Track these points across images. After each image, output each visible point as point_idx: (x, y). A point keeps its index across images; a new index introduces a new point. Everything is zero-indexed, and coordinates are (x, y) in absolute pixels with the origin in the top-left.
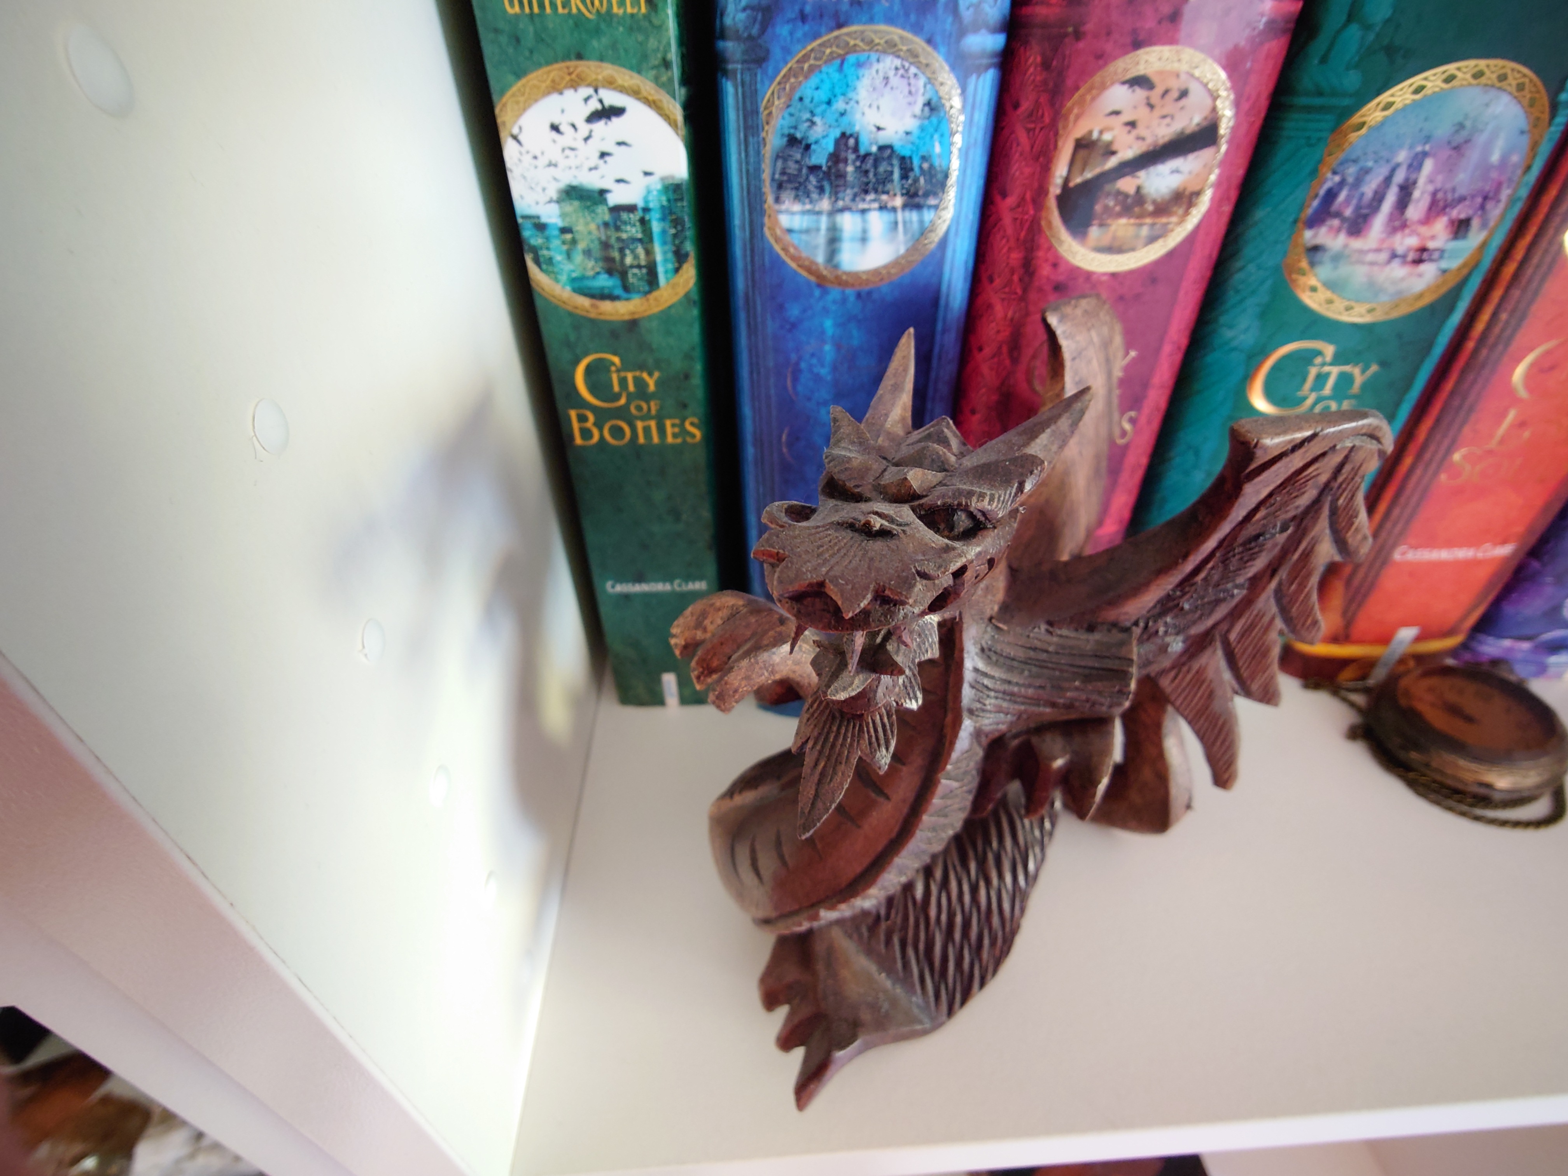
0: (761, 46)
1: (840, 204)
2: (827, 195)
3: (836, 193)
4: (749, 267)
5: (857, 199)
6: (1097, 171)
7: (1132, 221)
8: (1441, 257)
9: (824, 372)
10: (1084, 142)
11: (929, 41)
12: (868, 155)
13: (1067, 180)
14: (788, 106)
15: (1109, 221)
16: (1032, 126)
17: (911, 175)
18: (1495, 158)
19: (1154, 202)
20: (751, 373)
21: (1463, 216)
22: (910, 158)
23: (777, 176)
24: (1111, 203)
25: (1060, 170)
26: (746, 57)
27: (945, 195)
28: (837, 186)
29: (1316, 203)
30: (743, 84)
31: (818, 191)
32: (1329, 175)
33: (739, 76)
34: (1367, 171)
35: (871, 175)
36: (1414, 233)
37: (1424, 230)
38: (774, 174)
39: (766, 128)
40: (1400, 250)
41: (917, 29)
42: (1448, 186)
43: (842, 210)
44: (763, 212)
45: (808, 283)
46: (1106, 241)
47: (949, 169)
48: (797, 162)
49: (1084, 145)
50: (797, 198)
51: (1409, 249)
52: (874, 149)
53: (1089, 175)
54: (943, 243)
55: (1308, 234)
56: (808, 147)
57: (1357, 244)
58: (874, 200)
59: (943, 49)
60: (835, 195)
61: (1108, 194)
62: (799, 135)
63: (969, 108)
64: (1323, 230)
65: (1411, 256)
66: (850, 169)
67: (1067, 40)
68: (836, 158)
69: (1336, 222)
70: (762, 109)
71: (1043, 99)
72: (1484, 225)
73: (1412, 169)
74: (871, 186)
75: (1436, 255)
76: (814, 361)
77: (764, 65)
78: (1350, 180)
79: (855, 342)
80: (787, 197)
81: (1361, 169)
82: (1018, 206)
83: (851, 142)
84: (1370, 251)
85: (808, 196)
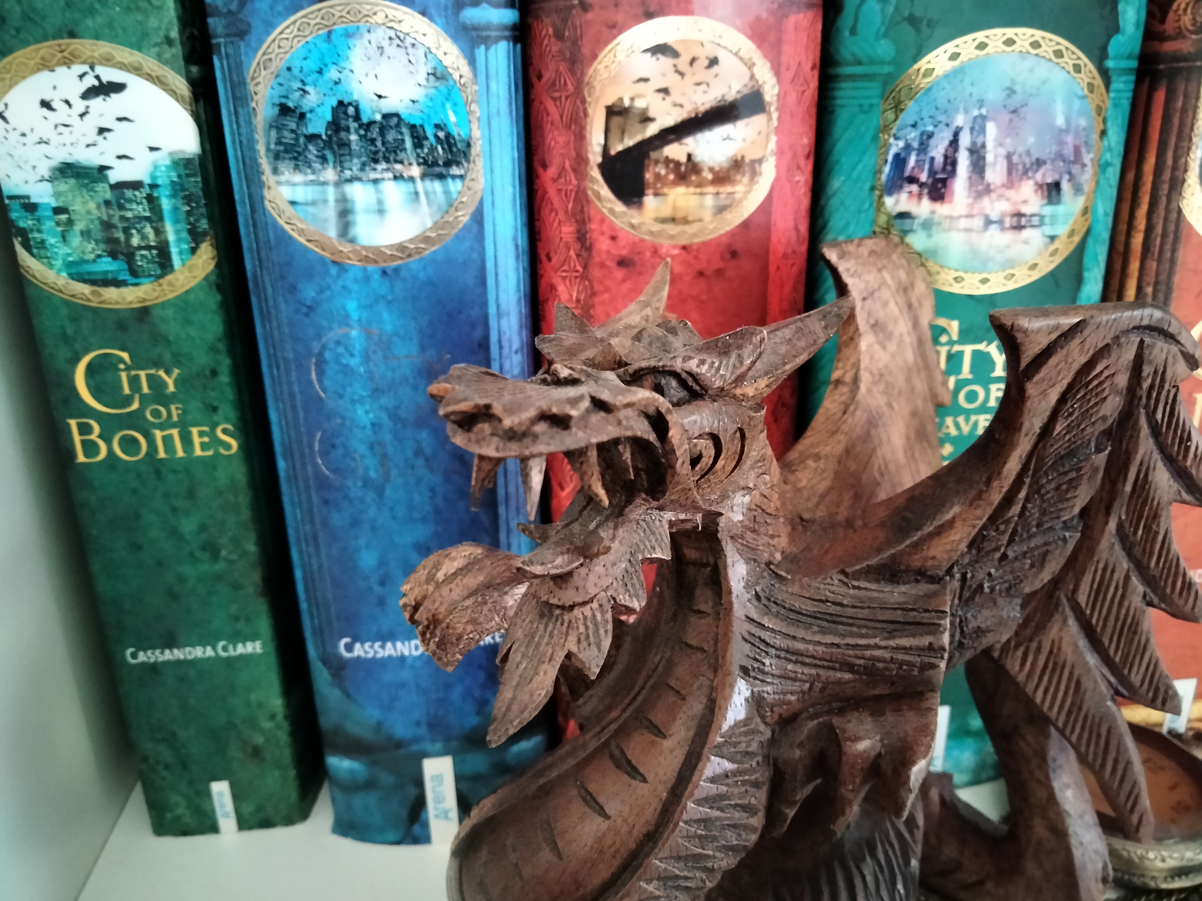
0: (241, 20)
1: (348, 174)
2: (331, 164)
3: (341, 162)
4: (255, 245)
5: (367, 168)
6: (638, 138)
7: (692, 190)
8: (1041, 224)
9: (354, 362)
10: (615, 109)
11: (423, 13)
12: (372, 123)
13: (605, 149)
14: (277, 76)
15: (665, 190)
16: (556, 95)
17: (425, 143)
18: (1060, 121)
19: (711, 169)
20: (270, 366)
21: (1049, 180)
22: (422, 126)
23: (272, 146)
24: (663, 172)
26: (227, 31)
27: (472, 165)
28: (341, 155)
29: (887, 169)
30: (227, 57)
31: (320, 160)
32: (892, 140)
33: (223, 50)
34: (930, 136)
35: (379, 144)
36: (1000, 197)
37: (1011, 193)
38: (268, 143)
39: (255, 98)
40: (994, 216)
42: (1021, 149)
43: (350, 180)
44: (261, 185)
45: (322, 259)
47: (471, 137)
48: (292, 131)
49: (616, 112)
50: (297, 168)
51: (1003, 215)
52: (378, 117)
53: (630, 142)
55: (889, 201)
56: (302, 116)
57: (942, 209)
58: (387, 170)
59: (439, 21)
60: (340, 164)
61: (657, 162)
62: (291, 105)
63: (482, 77)
64: (903, 196)
65: (1008, 222)
66: (353, 137)
67: (574, 12)
68: (335, 126)
69: (915, 188)
70: (248, 80)
71: (563, 67)
72: (1078, 190)
73: (975, 133)
74: (381, 154)
75: (1035, 220)
76: (341, 350)
77: (246, 38)
78: (915, 145)
79: (389, 327)
80: (286, 167)
81: (922, 134)
82: (560, 176)
83: (351, 110)
84: (960, 217)
85: (310, 167)
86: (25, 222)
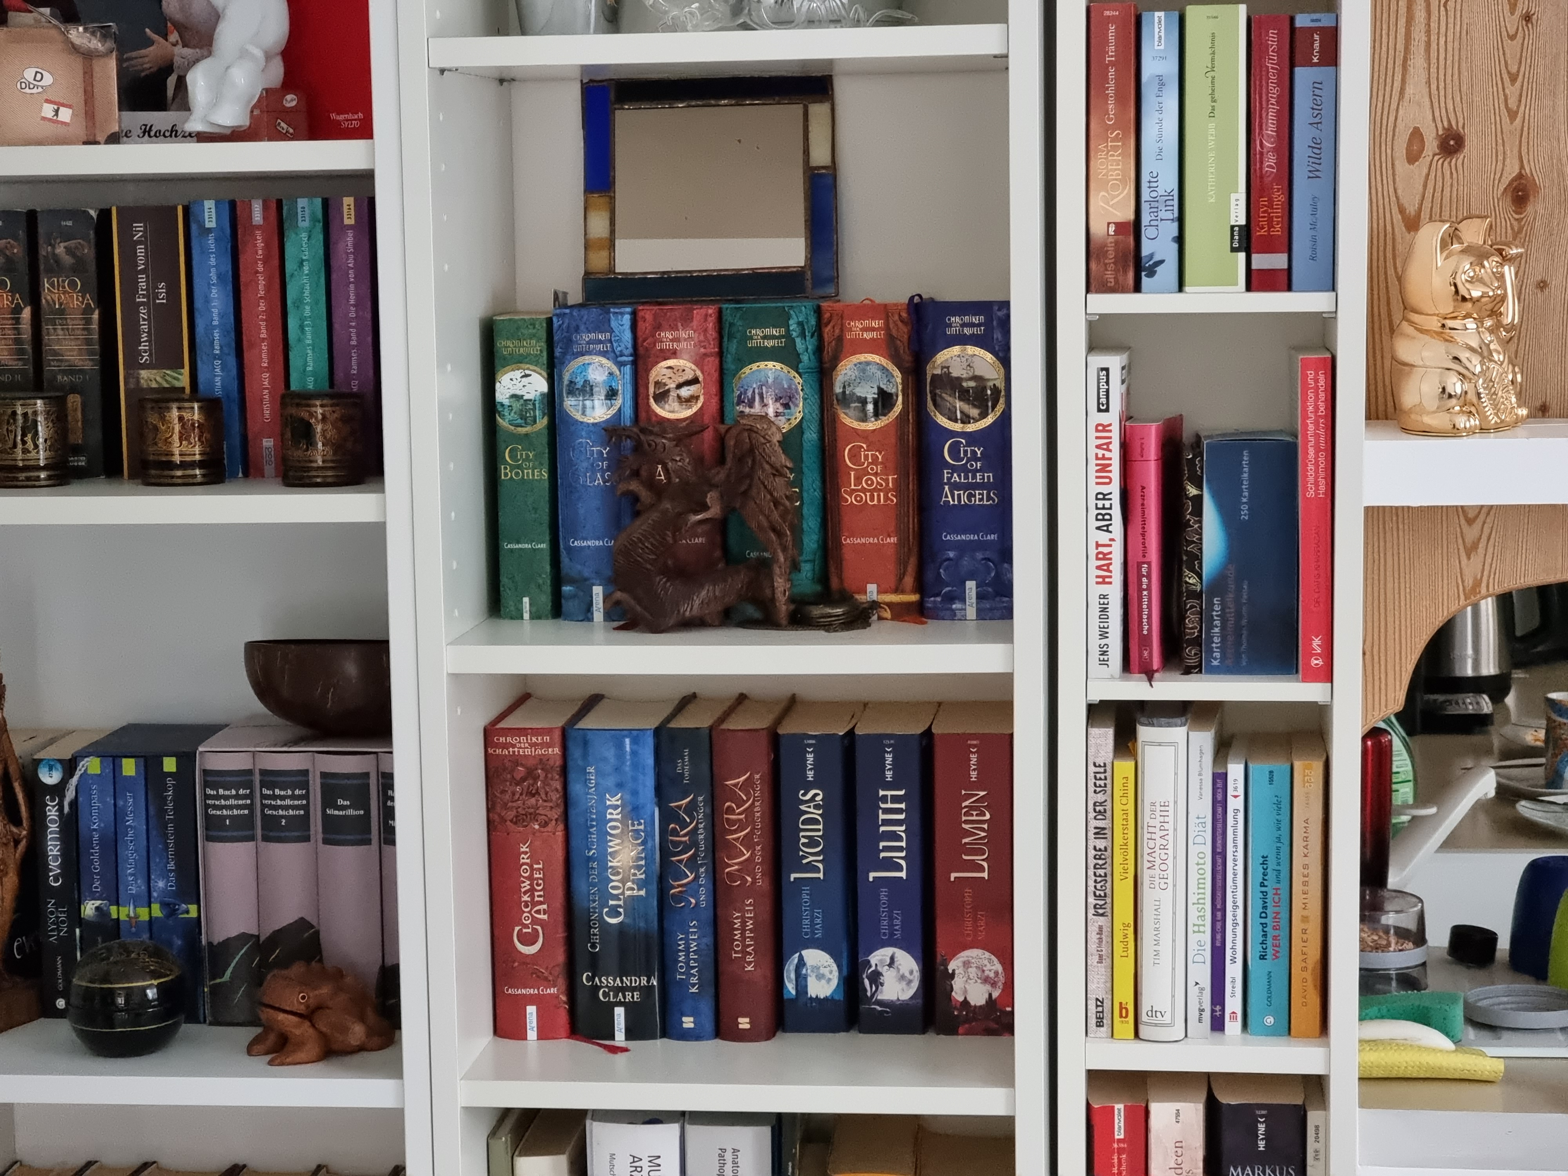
0: (562, 361)
4: (560, 417)
9: (582, 450)
13: (654, 392)
16: (642, 378)
20: (560, 451)
25: (651, 390)
30: (558, 369)
41: (604, 356)
44: (563, 401)
46: (671, 409)
49: (657, 383)
54: (620, 409)
59: (613, 361)
60: (584, 396)
63: (623, 374)
67: (648, 358)
68: (584, 386)
71: (644, 372)
76: (579, 446)
77: (563, 365)
80: (570, 396)
82: (642, 398)
86: (500, 409)
